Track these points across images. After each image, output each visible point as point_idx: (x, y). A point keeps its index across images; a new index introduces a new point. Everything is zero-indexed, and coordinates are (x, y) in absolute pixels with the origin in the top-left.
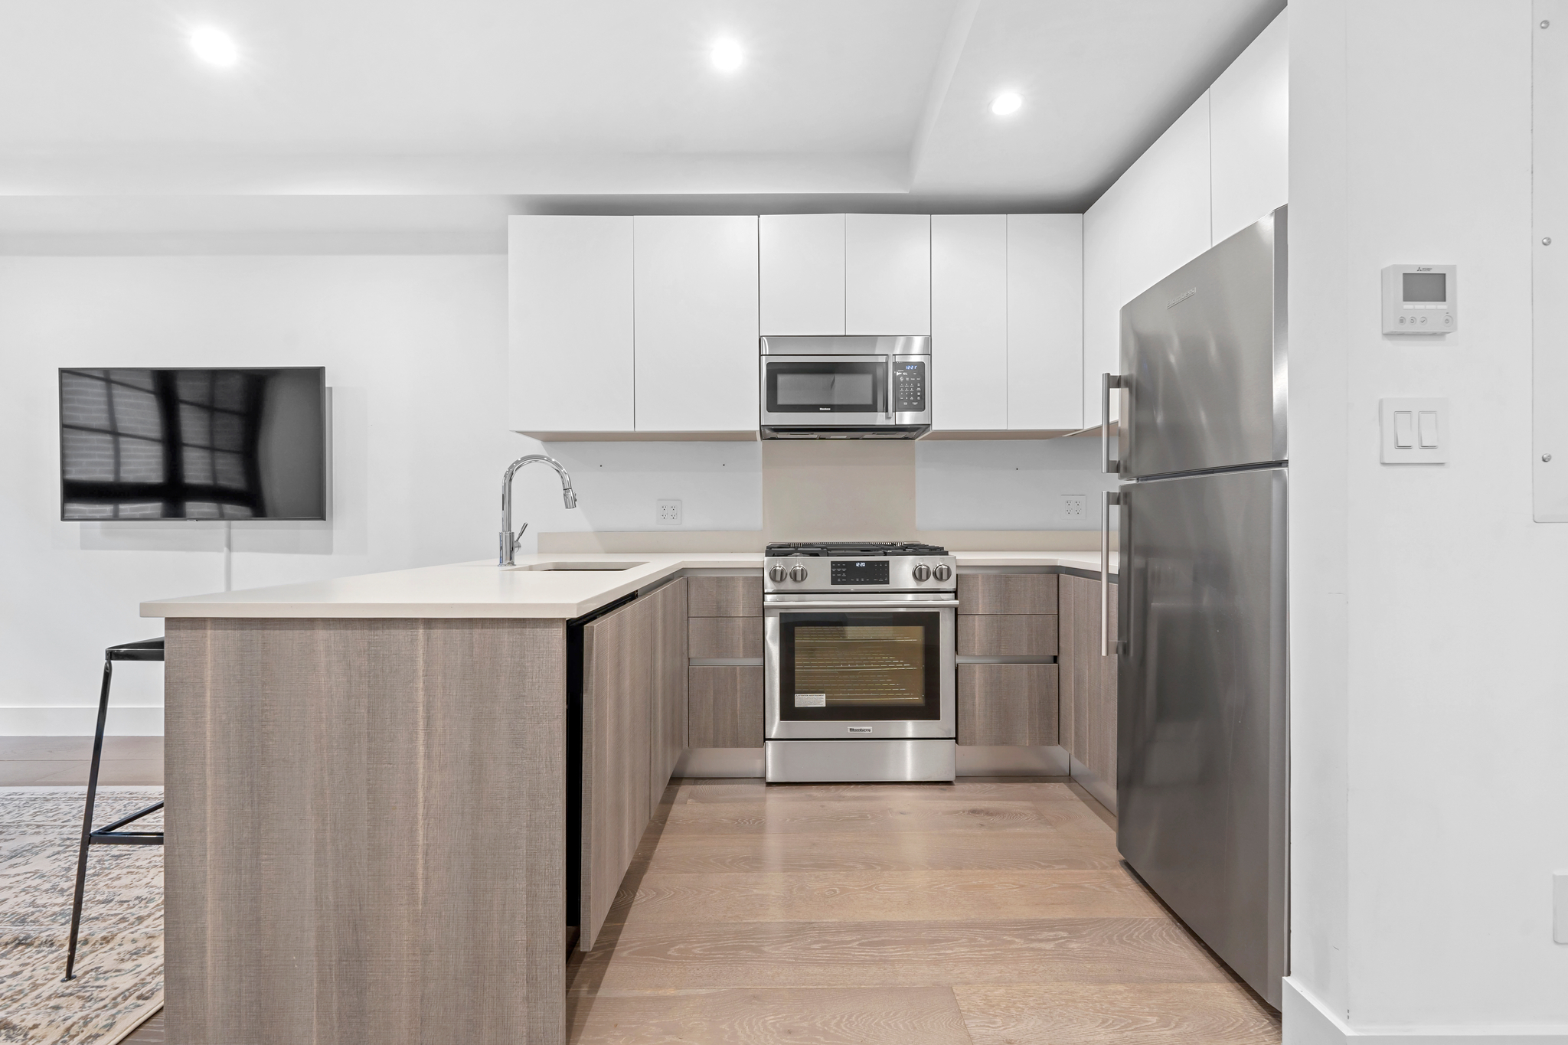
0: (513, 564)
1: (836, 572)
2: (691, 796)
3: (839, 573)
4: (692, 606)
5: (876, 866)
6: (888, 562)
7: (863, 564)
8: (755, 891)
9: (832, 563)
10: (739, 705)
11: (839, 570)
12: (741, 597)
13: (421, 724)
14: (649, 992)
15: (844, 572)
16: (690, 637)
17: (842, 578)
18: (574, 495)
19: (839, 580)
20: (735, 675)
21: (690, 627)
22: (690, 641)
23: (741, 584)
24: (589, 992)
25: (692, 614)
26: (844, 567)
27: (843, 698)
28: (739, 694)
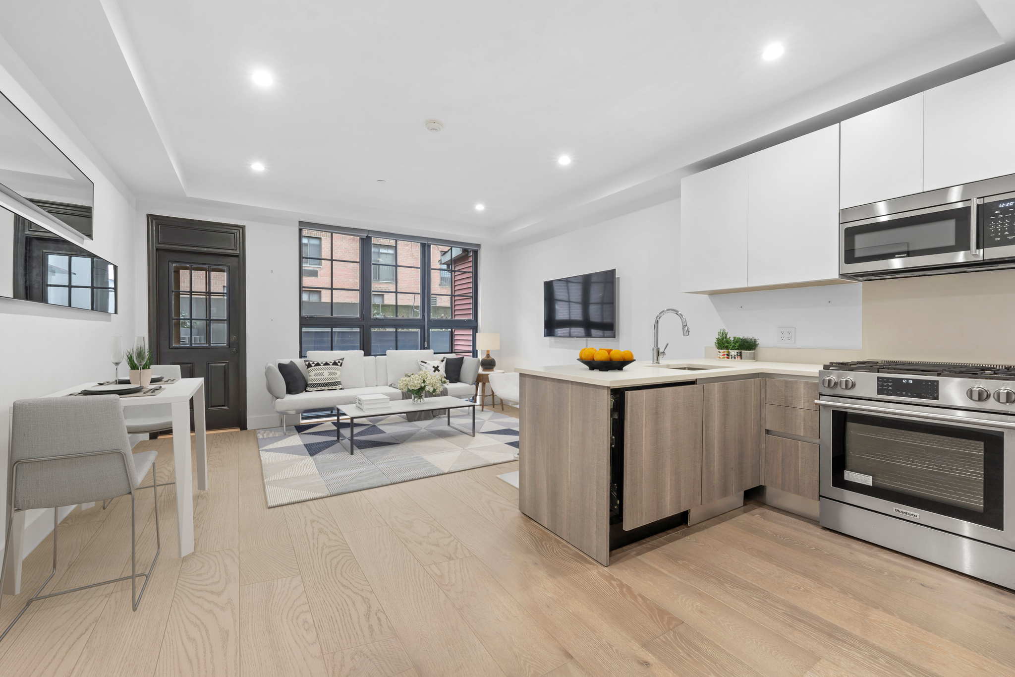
0: (659, 363)
1: (883, 385)
2: (762, 515)
3: (885, 386)
4: (768, 397)
5: (849, 594)
6: (937, 382)
7: (911, 382)
8: (748, 564)
9: (878, 378)
10: (800, 467)
11: (885, 384)
12: (802, 396)
13: (570, 419)
14: (657, 567)
15: (890, 386)
16: (766, 416)
17: (888, 390)
18: (688, 329)
19: (885, 392)
20: (798, 446)
21: (767, 410)
22: (766, 418)
23: (802, 386)
24: (635, 554)
25: (768, 402)
26: (890, 382)
27: (886, 483)
28: (800, 460)
